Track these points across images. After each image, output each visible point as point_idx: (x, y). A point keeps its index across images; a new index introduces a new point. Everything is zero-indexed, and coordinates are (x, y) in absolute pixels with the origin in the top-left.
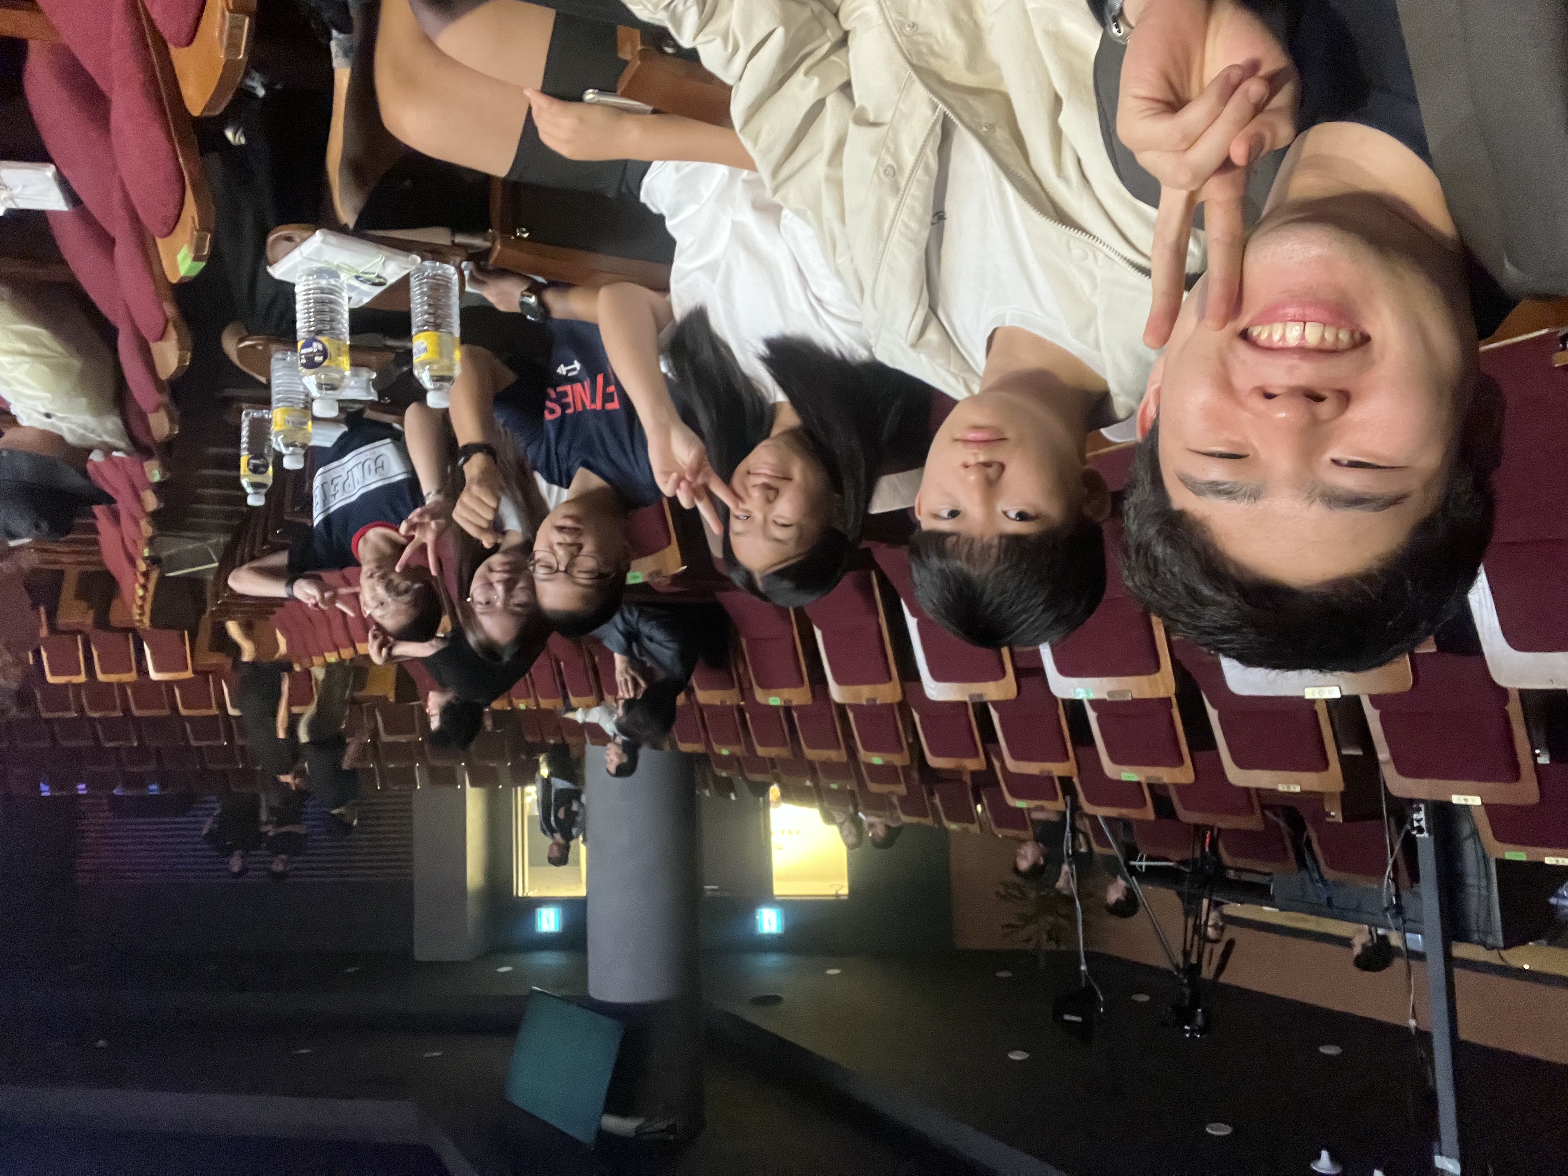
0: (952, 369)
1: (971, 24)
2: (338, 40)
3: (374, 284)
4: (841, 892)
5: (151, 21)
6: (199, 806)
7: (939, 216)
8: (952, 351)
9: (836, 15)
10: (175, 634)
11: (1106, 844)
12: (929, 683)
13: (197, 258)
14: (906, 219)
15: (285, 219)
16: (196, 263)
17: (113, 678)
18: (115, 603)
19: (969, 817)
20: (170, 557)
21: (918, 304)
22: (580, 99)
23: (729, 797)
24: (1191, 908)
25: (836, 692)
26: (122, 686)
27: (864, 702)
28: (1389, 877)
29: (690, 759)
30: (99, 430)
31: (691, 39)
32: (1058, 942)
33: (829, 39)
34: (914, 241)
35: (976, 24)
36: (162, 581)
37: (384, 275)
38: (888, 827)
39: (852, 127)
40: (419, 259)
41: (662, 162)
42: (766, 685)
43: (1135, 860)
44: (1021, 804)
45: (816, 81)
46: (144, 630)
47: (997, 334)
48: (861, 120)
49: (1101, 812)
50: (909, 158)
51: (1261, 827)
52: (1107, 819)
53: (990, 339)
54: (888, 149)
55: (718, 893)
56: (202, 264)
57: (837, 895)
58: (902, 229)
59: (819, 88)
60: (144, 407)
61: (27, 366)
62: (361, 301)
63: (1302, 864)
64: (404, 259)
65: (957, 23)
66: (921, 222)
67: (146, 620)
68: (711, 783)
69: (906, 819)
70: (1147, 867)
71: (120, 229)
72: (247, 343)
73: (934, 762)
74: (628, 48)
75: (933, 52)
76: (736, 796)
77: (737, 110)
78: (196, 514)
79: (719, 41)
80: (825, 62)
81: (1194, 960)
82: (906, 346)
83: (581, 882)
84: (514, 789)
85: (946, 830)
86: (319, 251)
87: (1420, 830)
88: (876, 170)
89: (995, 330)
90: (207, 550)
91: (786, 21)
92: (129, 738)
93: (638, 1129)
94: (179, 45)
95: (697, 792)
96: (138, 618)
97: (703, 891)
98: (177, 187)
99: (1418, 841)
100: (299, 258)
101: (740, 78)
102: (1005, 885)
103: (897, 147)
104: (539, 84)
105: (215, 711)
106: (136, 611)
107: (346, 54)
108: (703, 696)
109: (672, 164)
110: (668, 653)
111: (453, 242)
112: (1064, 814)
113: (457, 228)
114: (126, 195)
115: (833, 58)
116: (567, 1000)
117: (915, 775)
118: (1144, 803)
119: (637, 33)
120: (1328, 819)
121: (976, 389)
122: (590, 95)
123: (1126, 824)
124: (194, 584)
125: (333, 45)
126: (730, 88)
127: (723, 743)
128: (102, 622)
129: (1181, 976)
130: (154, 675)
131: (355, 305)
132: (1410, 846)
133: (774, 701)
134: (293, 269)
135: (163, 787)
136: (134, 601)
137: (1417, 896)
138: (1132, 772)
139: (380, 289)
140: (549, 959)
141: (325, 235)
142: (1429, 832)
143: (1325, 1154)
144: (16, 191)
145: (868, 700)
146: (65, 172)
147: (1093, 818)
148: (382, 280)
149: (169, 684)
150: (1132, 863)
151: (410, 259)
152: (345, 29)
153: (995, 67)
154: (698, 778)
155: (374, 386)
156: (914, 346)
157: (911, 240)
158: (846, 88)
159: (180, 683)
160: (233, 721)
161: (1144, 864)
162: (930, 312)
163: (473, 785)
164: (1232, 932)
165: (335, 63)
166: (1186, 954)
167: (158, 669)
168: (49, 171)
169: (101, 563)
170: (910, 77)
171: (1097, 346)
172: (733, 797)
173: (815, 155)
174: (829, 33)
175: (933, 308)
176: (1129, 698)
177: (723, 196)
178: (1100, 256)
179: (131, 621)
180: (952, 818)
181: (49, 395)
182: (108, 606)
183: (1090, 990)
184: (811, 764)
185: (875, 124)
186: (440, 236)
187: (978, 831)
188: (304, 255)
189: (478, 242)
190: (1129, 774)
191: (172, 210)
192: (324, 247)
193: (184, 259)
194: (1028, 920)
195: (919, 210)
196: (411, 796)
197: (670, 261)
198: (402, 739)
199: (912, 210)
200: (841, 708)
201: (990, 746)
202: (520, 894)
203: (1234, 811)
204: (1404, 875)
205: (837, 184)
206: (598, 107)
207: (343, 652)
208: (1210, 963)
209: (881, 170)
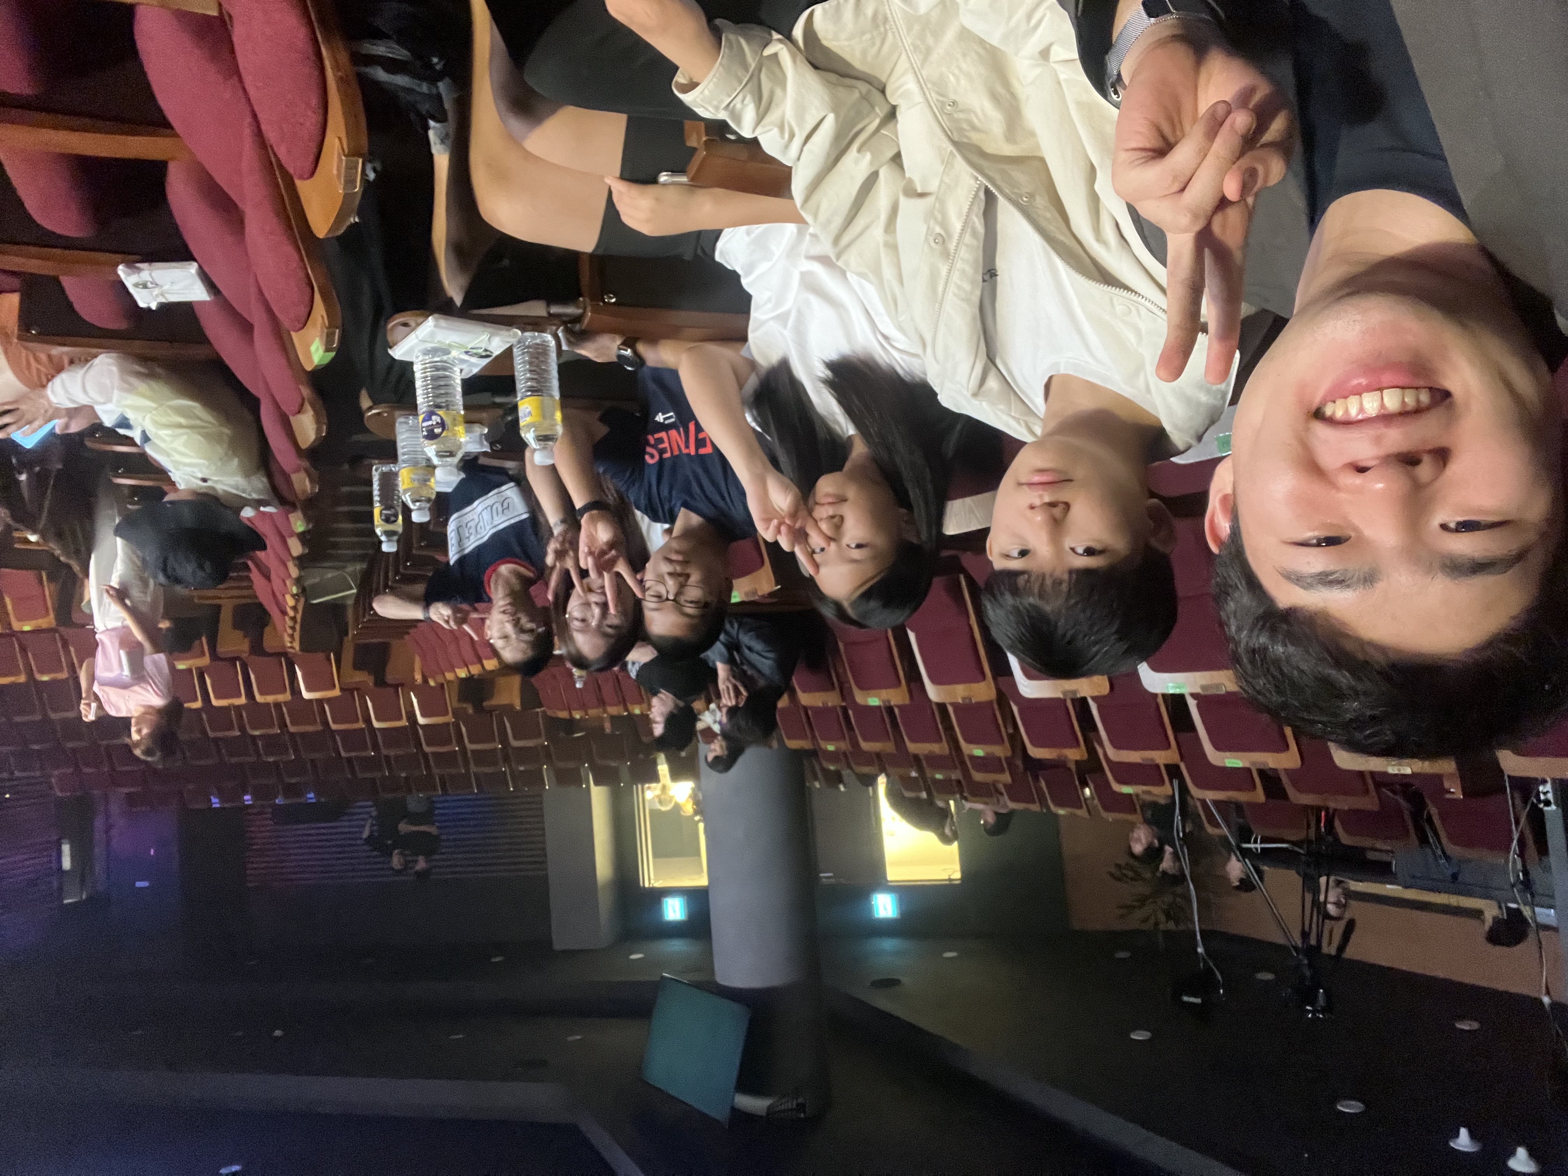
0: (1013, 414)
1: (1008, 96)
2: (434, 128)
3: (482, 357)
4: (953, 877)
5: (281, 166)
6: (352, 810)
7: (990, 274)
8: (1012, 397)
9: (883, 91)
10: (321, 656)
11: (1217, 825)
12: (1022, 681)
13: (328, 350)
14: (958, 282)
15: (399, 309)
16: (327, 354)
17: (270, 699)
18: (267, 630)
19: (1076, 801)
20: (313, 586)
21: (976, 357)
22: (654, 181)
23: (839, 789)
24: (1310, 885)
25: (933, 692)
26: (278, 705)
27: (960, 701)
28: (1515, 853)
29: (798, 755)
30: (249, 489)
31: (751, 130)
32: (1177, 923)
33: (878, 114)
34: (967, 300)
35: (1013, 95)
36: (308, 608)
37: (489, 349)
38: (996, 814)
39: (903, 200)
40: (519, 332)
41: (732, 229)
42: (866, 686)
43: (1249, 842)
44: (1127, 790)
45: (868, 156)
46: (295, 654)
47: (1054, 381)
48: (912, 192)
49: (1210, 796)
50: (957, 225)
51: (1376, 808)
52: (1216, 803)
53: (1047, 387)
54: (935, 219)
55: (833, 880)
56: (333, 354)
57: (950, 880)
58: (956, 291)
59: (872, 163)
60: (287, 468)
61: (185, 437)
62: (471, 371)
63: (1424, 840)
64: (507, 333)
65: (995, 98)
66: (973, 282)
67: (297, 645)
68: (820, 775)
69: (1012, 805)
70: (1262, 849)
71: (257, 318)
72: (374, 411)
73: (1036, 752)
74: (694, 136)
75: (974, 128)
76: (845, 787)
77: (798, 186)
78: (335, 546)
79: (776, 130)
80: (876, 136)
81: (1313, 942)
82: (968, 395)
83: (702, 871)
84: (635, 787)
85: (1056, 816)
86: (432, 334)
87: (1547, 803)
88: (926, 239)
89: (1051, 378)
90: (345, 578)
91: (835, 109)
92: (287, 752)
93: (769, 1108)
94: (302, 178)
95: (807, 784)
96: (289, 645)
97: (818, 878)
98: (308, 289)
99: (1546, 814)
100: (416, 341)
101: (799, 159)
102: (1118, 866)
103: (944, 215)
104: (617, 172)
105: (361, 725)
106: (287, 639)
107: (443, 142)
108: (806, 699)
109: (744, 228)
110: (769, 662)
111: (549, 313)
112: (1173, 796)
113: (551, 300)
114: (260, 292)
115: (883, 131)
116: (697, 985)
117: (1019, 763)
118: (1254, 787)
119: (702, 124)
120: (1448, 796)
121: (1038, 431)
122: (663, 177)
123: (1239, 807)
124: (336, 608)
125: (431, 134)
126: (790, 168)
127: (828, 739)
128: (257, 648)
129: (1300, 957)
130: (306, 695)
131: (467, 375)
132: (1537, 820)
133: (874, 701)
134: (410, 351)
135: (318, 794)
136: (285, 630)
137: (1547, 869)
138: (1235, 758)
139: (487, 360)
140: (677, 947)
141: (436, 320)
142: (1557, 806)
143: (1463, 1132)
144: (166, 287)
145: (964, 699)
146: (206, 269)
147: (1203, 802)
148: (488, 353)
149: (320, 702)
150: (1245, 846)
151: (511, 333)
152: (441, 118)
153: (1032, 134)
154: (808, 774)
155: (487, 440)
156: (975, 395)
157: (963, 300)
158: (897, 159)
159: (329, 700)
160: (378, 733)
161: (1259, 846)
162: (989, 362)
163: (597, 783)
164: (1356, 909)
165: (434, 150)
166: (1305, 935)
167: (309, 689)
168: (192, 268)
169: (256, 597)
170: (951, 153)
171: (1148, 390)
172: (842, 788)
173: (873, 222)
174: (877, 110)
175: (991, 358)
176: (1223, 691)
177: (792, 253)
178: (1143, 311)
179: (284, 646)
180: (1060, 804)
181: (206, 463)
182: (261, 635)
183: (1209, 972)
184: (916, 757)
185: (922, 195)
186: (536, 309)
187: (1086, 815)
188: (420, 338)
189: (571, 310)
190: (1233, 761)
191: (304, 310)
192: (436, 330)
193: (317, 349)
194: (1142, 901)
195: (969, 270)
196: (541, 796)
197: (747, 312)
198: (530, 743)
199: (963, 272)
200: (942, 707)
201: (1091, 735)
202: (647, 885)
203: (1347, 793)
204: (1531, 849)
205: (893, 247)
206: (672, 187)
207: (471, 668)
208: (1330, 943)
209: (931, 239)
